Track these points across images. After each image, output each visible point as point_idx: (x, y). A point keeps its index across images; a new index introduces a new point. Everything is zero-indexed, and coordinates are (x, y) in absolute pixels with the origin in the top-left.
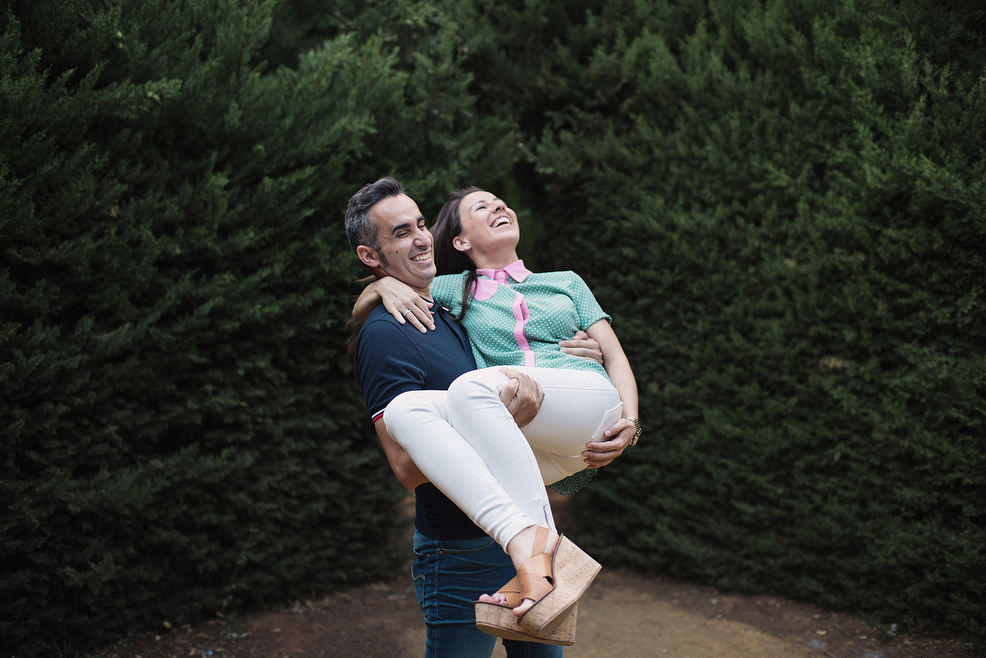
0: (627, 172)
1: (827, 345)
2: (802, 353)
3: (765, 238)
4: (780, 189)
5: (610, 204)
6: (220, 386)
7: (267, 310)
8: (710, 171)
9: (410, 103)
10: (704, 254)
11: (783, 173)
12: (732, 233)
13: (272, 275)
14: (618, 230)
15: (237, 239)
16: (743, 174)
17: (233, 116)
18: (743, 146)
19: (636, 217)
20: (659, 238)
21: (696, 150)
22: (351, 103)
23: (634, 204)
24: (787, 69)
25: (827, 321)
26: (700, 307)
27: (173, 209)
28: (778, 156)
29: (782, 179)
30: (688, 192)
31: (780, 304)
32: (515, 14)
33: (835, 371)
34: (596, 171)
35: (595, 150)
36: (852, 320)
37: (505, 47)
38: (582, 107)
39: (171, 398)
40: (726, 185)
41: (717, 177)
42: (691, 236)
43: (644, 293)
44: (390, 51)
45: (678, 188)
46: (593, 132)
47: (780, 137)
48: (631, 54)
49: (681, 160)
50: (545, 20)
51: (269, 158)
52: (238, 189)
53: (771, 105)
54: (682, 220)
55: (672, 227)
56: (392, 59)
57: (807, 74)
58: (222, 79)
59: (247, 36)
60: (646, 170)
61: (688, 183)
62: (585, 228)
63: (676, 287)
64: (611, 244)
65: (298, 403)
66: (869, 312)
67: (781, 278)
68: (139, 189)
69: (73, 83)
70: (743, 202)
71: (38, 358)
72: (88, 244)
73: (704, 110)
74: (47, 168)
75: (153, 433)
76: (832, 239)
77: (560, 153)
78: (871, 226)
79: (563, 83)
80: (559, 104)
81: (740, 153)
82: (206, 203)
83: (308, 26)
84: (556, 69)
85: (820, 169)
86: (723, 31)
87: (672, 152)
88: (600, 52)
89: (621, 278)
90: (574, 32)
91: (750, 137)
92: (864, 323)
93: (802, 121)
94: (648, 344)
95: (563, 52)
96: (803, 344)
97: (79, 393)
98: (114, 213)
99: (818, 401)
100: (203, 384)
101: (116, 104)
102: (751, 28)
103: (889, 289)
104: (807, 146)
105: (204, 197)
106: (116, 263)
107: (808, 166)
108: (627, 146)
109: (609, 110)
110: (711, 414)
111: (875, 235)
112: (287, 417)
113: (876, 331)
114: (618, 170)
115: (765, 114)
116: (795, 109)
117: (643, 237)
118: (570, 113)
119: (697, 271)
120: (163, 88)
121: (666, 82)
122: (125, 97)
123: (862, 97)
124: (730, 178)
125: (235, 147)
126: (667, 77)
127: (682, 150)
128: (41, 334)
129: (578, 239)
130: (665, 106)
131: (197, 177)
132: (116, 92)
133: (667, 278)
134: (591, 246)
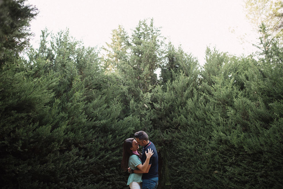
0: (180, 139)
1: (214, 168)
2: (211, 170)
3: (203, 149)
4: (204, 140)
5: (177, 145)
6: (107, 172)
7: (116, 158)
8: (193, 138)
9: (141, 126)
10: (193, 153)
11: (204, 138)
12: (197, 149)
13: (117, 152)
14: (179, 150)
15: (112, 146)
16: (198, 138)
17: (113, 127)
18: (198, 134)
19: (181, 147)
20: (185, 150)
21: (190, 135)
22: (131, 125)
23: (181, 145)
24: (204, 120)
25: (214, 164)
26: (193, 163)
27: (103, 140)
28: (203, 135)
29: (204, 139)
30: (190, 142)
31: (206, 161)
32: (160, 112)
33: (217, 173)
34: (174, 139)
35: (174, 135)
36: (217, 163)
37: (159, 118)
38: (172, 128)
39: (99, 174)
40: (196, 140)
41: (194, 139)
42: (190, 150)
43: (184, 161)
44: (138, 118)
45: (188, 141)
46: (174, 132)
47: (204, 132)
48: (179, 118)
49: (188, 136)
50: (165, 113)
51: (118, 134)
52: (113, 138)
53: (202, 126)
54: (188, 147)
55: (187, 148)
56: (139, 119)
57: (207, 121)
58: (112, 121)
59: (116, 115)
60: (183, 139)
61: (189, 140)
62: (173, 150)
63: (189, 160)
64: (178, 153)
65: (120, 178)
66: (219, 161)
67: (205, 156)
68: (98, 137)
69: (91, 120)
70: (199, 143)
71: (81, 162)
72: (90, 144)
73: (191, 128)
74: (86, 132)
75: (95, 180)
76: (213, 148)
77: (168, 136)
78: (218, 146)
79: (168, 124)
80: (168, 128)
81: (197, 135)
82: (108, 140)
83: (125, 115)
84: (167, 122)
85: (210, 137)
86: (193, 114)
87: (187, 135)
88: (174, 118)
89: (180, 159)
90: (170, 115)
91: (199, 132)
92: (219, 163)
93: (207, 129)
94: (185, 172)
95: (168, 119)
96: (210, 168)
97: (86, 169)
98: (94, 140)
99: (214, 180)
100: (104, 171)
101: (96, 124)
102: (197, 114)
103: (223, 157)
104: (208, 133)
105: (108, 139)
106: (93, 148)
107: (208, 136)
108: (180, 135)
109: (176, 128)
110: (196, 184)
111: (219, 147)
112: (118, 181)
113: (222, 165)
114: (178, 139)
115: (201, 128)
116: (205, 127)
117: (183, 150)
118: (170, 129)
119: (192, 156)
120: (104, 121)
121: (185, 123)
122: (98, 123)
123: (213, 124)
124: (196, 139)
125: (113, 131)
126: (185, 122)
127: (188, 135)
128: (82, 158)
129: (172, 152)
130: (185, 127)
131: (107, 136)
132: (96, 122)
133: (187, 158)
134: (175, 153)
